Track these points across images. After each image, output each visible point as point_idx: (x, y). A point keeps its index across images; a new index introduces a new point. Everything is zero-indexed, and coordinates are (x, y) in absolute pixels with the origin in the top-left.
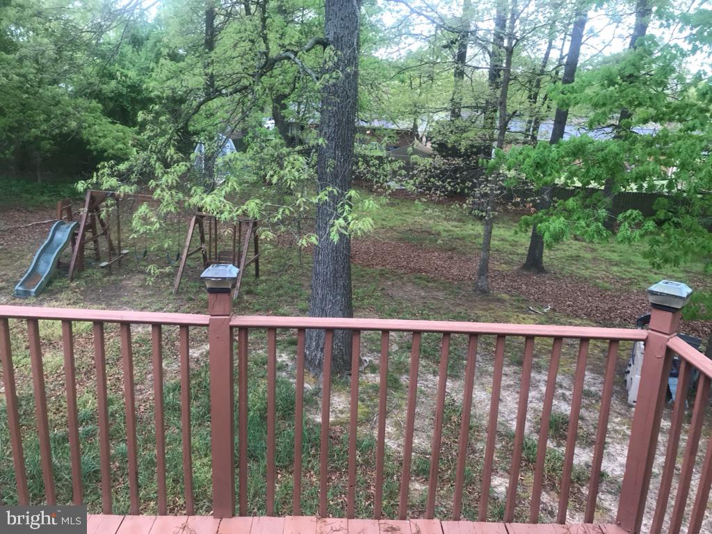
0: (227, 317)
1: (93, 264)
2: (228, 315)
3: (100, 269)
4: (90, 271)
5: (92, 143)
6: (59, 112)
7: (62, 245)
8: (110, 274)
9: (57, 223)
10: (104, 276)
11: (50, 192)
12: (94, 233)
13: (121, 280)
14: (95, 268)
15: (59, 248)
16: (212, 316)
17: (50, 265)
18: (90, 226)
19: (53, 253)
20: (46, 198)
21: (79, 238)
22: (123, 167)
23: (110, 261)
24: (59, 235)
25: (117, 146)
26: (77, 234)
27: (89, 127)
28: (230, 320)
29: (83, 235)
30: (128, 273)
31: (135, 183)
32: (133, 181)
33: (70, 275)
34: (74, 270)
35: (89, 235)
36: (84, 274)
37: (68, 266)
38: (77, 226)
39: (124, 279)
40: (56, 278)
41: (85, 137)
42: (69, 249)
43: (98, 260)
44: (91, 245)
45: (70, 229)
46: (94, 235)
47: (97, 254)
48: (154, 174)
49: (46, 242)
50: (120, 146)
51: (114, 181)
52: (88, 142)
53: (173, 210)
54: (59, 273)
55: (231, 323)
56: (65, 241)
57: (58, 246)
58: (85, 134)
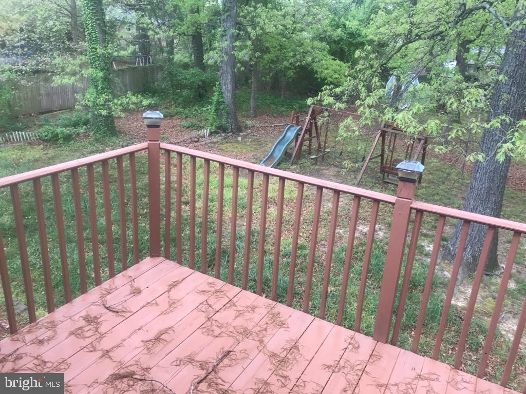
0: (410, 201)
1: (306, 156)
2: (411, 199)
3: (311, 160)
4: (303, 160)
5: (318, 73)
6: (302, 50)
7: (290, 141)
8: (316, 164)
9: (289, 126)
10: (312, 165)
11: (287, 105)
12: (310, 135)
13: (322, 170)
14: (307, 159)
15: (289, 142)
16: (398, 197)
17: (281, 153)
18: (309, 131)
19: (284, 145)
20: (284, 109)
21: (301, 137)
22: (338, 90)
23: (317, 155)
24: (289, 134)
25: (335, 76)
26: (300, 135)
27: (319, 62)
28: (411, 203)
29: (304, 136)
30: (327, 166)
31: (345, 102)
32: (344, 100)
33: (291, 161)
34: (295, 157)
35: (307, 136)
36: (300, 162)
37: (291, 155)
38: (301, 129)
39: (324, 169)
40: (283, 162)
41: (315, 69)
42: (293, 144)
43: (310, 154)
44: (307, 143)
45: (296, 130)
46: (310, 136)
47: (310, 149)
48: (359, 96)
49: (281, 138)
50: (337, 76)
51: (331, 100)
52: (316, 72)
53: (370, 123)
54: (285, 159)
55: (412, 206)
56: (292, 138)
57: (288, 141)
58: (315, 66)
